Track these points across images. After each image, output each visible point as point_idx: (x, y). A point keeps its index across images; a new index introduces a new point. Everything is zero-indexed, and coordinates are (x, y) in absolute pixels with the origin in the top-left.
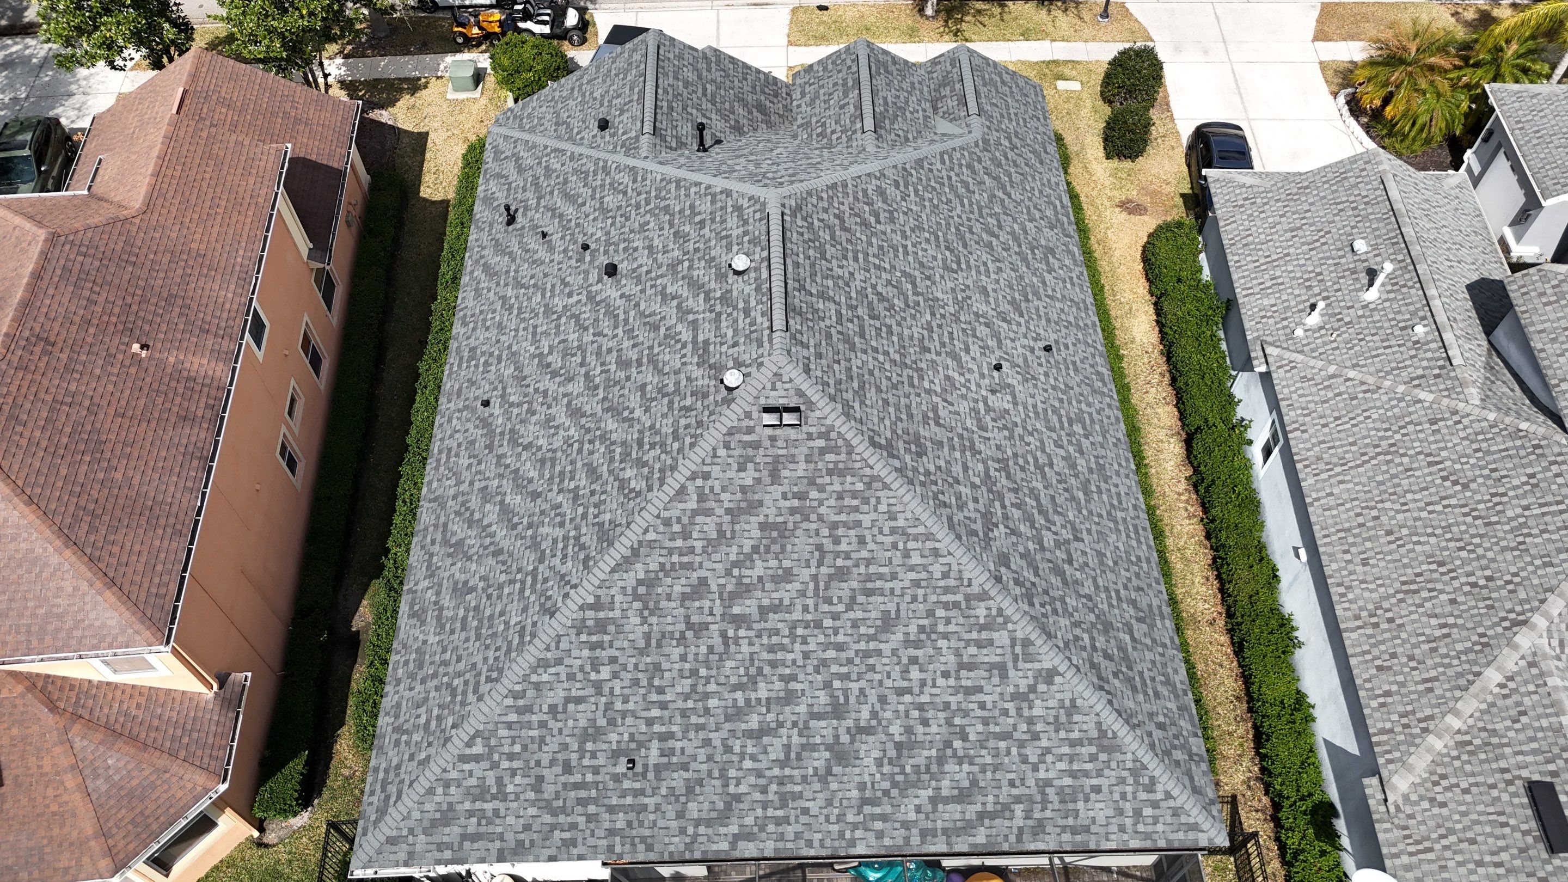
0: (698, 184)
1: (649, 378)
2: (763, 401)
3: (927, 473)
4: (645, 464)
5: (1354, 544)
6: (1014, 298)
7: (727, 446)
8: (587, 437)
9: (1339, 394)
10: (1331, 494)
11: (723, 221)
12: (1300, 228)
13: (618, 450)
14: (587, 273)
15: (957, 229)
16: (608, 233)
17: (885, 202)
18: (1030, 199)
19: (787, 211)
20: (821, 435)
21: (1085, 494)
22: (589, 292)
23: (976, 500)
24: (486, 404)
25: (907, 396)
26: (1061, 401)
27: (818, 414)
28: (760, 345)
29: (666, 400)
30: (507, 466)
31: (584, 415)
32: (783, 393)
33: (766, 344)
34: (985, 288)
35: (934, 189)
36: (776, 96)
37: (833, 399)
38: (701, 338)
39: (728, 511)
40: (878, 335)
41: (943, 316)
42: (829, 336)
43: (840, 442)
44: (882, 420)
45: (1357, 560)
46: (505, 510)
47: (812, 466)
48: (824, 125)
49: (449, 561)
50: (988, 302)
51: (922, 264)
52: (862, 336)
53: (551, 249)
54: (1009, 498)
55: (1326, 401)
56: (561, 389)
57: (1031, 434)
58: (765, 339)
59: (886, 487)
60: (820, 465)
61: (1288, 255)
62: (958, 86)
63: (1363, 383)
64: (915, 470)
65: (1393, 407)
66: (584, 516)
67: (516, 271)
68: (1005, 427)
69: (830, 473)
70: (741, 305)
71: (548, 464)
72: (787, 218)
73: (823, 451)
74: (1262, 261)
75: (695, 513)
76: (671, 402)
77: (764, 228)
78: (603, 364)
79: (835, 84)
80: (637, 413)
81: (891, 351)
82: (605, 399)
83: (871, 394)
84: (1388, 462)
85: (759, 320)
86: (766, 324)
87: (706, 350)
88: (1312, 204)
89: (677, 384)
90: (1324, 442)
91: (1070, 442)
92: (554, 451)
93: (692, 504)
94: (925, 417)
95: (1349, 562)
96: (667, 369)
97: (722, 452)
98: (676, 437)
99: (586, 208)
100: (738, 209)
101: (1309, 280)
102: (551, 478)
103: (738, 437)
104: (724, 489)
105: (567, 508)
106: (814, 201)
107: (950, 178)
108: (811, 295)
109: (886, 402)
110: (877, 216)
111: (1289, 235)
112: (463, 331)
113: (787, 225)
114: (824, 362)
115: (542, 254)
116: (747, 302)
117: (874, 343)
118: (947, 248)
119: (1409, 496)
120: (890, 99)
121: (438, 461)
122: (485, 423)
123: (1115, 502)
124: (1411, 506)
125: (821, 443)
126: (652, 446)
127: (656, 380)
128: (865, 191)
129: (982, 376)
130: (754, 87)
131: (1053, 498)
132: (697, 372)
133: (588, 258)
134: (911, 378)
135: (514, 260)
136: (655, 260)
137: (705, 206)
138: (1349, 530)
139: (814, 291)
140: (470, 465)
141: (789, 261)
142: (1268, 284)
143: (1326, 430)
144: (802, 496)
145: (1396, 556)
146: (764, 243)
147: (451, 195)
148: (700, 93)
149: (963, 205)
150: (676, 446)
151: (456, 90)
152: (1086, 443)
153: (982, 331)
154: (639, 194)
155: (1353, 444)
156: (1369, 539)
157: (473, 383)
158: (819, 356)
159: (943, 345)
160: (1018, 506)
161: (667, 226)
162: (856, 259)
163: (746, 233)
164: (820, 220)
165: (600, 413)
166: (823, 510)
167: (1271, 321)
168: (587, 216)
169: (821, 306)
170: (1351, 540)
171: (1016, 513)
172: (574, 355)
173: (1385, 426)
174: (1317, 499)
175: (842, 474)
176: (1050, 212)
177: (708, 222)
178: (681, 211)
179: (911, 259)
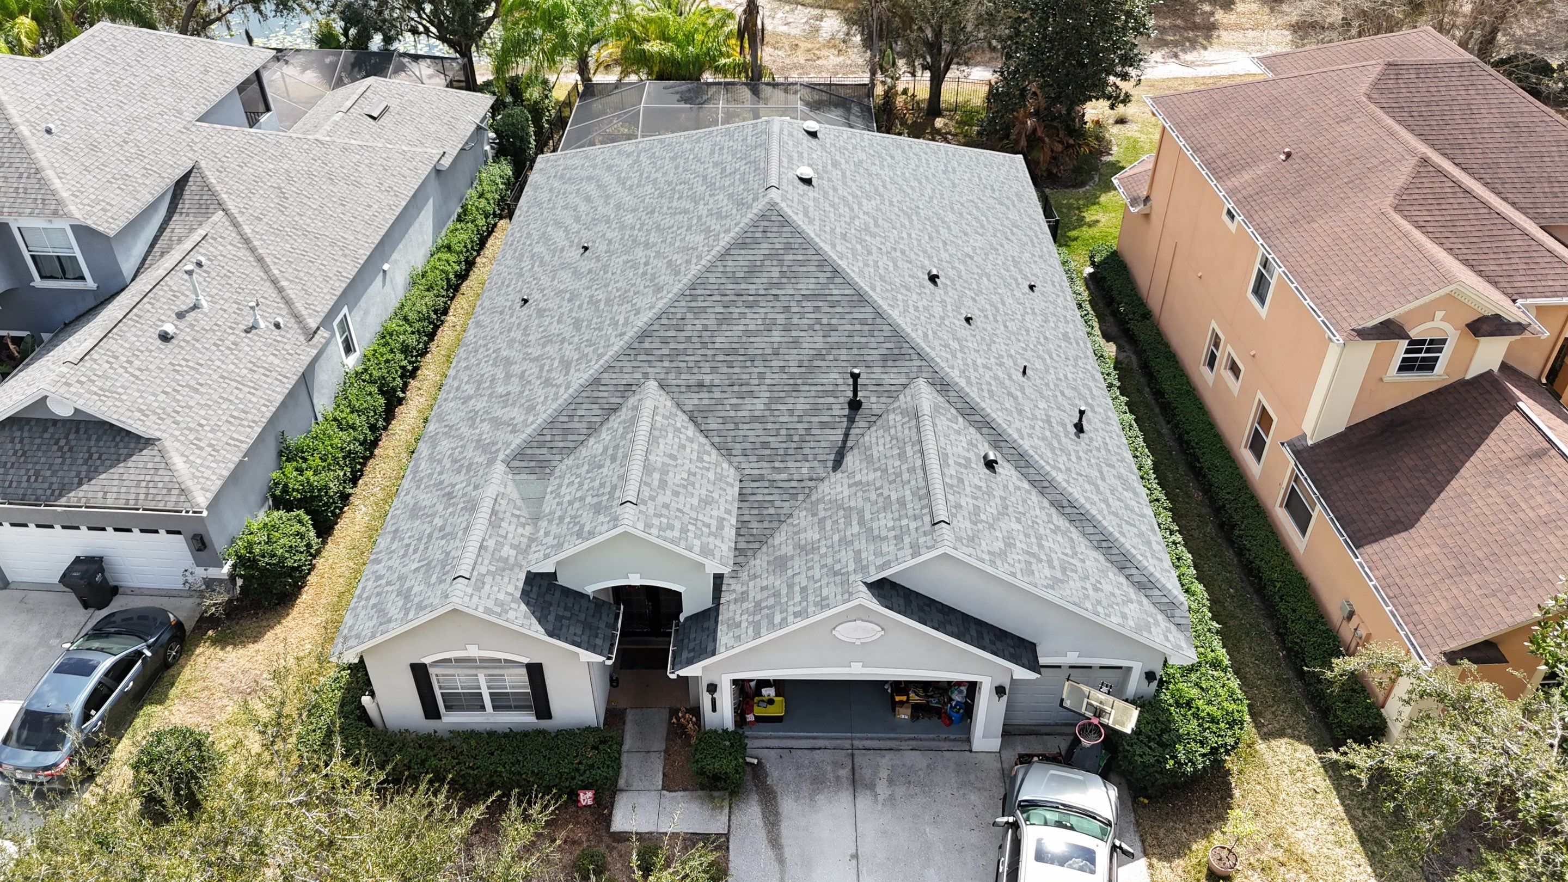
138: (364, 221)
142: (261, 371)
143: (325, 263)
167: (287, 347)
170: (367, 218)
173: (287, 238)
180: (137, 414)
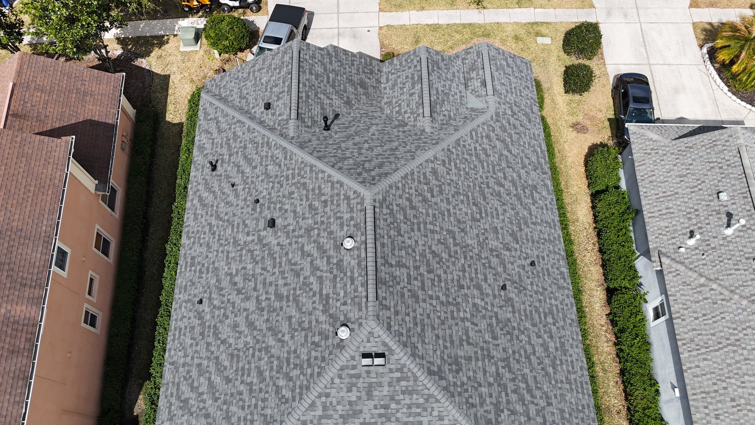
0: (323, 172)
1: (294, 313)
2: (362, 349)
3: (463, 384)
4: (291, 379)
5: (711, 403)
6: (513, 231)
7: (340, 377)
8: (258, 346)
9: (706, 299)
10: (698, 366)
11: (338, 205)
12: (685, 176)
13: (275, 363)
14: (257, 220)
15: (480, 187)
16: (270, 194)
17: (437, 179)
18: (523, 151)
19: (377, 205)
20: (398, 370)
21: (554, 368)
22: (259, 235)
23: (491, 396)
24: (201, 302)
25: (450, 328)
26: (540, 301)
27: (396, 357)
28: (360, 310)
29: (303, 333)
30: (212, 353)
31: (255, 329)
32: (373, 344)
33: (364, 309)
34: (496, 228)
35: (466, 160)
36: (371, 73)
37: (405, 345)
38: (324, 292)
39: (341, 416)
40: (433, 284)
41: (471, 258)
42: (403, 295)
43: (409, 374)
44: (435, 351)
45: (712, 414)
46: (211, 385)
47: (392, 389)
48: (400, 105)
49: (180, 413)
50: (498, 238)
51: (459, 221)
52: (423, 289)
53: (237, 196)
54: (511, 386)
55: (698, 302)
56: (243, 305)
57: (523, 333)
58: (363, 305)
59: (437, 401)
60: (397, 388)
61: (677, 193)
62: (481, 72)
63: (721, 294)
64: (455, 384)
65: (739, 314)
66: (256, 406)
67: (217, 207)
68: (508, 333)
69: (403, 393)
70: (349, 274)
71: (235, 359)
72: (377, 210)
73: (399, 380)
74: (661, 195)
75: (321, 417)
76: (306, 336)
77: (363, 218)
78: (267, 293)
79: (407, 77)
80: (287, 338)
81: (441, 295)
82: (268, 320)
83: (429, 334)
84: (734, 352)
85: (360, 289)
86: (364, 294)
87: (327, 302)
88: (694, 160)
89: (310, 322)
90: (695, 330)
91: (545, 331)
92: (239, 350)
93: (319, 412)
94: (461, 340)
95: (707, 415)
96: (304, 310)
97: (337, 381)
98: (309, 365)
99: (257, 171)
100: (347, 198)
101: (689, 213)
102: (237, 370)
103: (346, 371)
104: (338, 403)
105: (246, 396)
106: (394, 192)
107: (476, 148)
108: (391, 266)
109: (437, 337)
110: (431, 191)
111: (678, 179)
112: (187, 242)
113: (377, 216)
114: (400, 317)
115: (231, 198)
116: (352, 272)
117: (430, 293)
118: (474, 204)
119: (746, 378)
120: (440, 89)
121: (174, 335)
122: (200, 316)
123: (570, 369)
124: (747, 384)
125: (398, 375)
126: (296, 366)
127: (297, 316)
128: (424, 174)
129: (495, 296)
130: (358, 70)
131: (535, 377)
132: (322, 318)
133: (258, 210)
134: (452, 312)
135: (216, 198)
136: (298, 222)
137: (327, 189)
138: (708, 393)
139: (394, 263)
140: (191, 345)
141: (378, 244)
142: (664, 212)
143: (697, 322)
144: (386, 407)
145: (736, 417)
146: (363, 230)
147: (184, 120)
148: (325, 82)
149: (483, 168)
150: (309, 371)
151: (185, 45)
152: (554, 329)
153: (494, 261)
154: (288, 169)
155: (713, 335)
156: (720, 402)
157: (193, 284)
158: (397, 313)
159: (471, 280)
160: (515, 391)
161: (305, 199)
162: (419, 229)
163: (352, 218)
164: (398, 205)
165: (265, 331)
166: (399, 415)
167: (665, 238)
168: (258, 177)
169: (398, 273)
170: (709, 400)
171: (514, 397)
172: (250, 281)
173: (734, 326)
174: (690, 368)
175: (411, 393)
176: (534, 159)
177: (329, 203)
178: (313, 190)
179: (452, 219)
180: (690, 145)
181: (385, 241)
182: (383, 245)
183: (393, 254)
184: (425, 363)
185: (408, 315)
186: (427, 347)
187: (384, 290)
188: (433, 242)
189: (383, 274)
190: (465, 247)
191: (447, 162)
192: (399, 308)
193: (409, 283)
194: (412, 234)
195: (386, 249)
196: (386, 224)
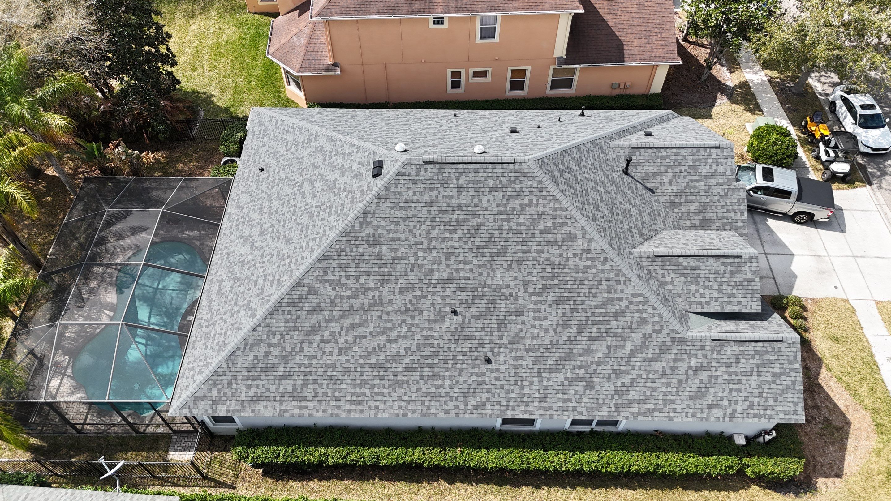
3: (357, 246)
6: (523, 338)
15: (569, 299)
18: (639, 376)
19: (517, 167)
21: (375, 366)
23: (348, 278)
26: (446, 362)
34: (522, 314)
35: (600, 283)
37: (387, 189)
40: (446, 224)
41: (481, 274)
42: (431, 189)
44: (384, 219)
50: (509, 314)
51: (519, 263)
52: (441, 212)
54: (356, 303)
57: (409, 329)
64: (357, 238)
68: (408, 309)
72: (511, 166)
81: (437, 231)
83: (399, 215)
91: (413, 361)
94: (396, 250)
106: (536, 186)
107: (620, 299)
108: (458, 180)
109: (397, 224)
110: (547, 231)
113: (505, 166)
114: (411, 185)
117: (437, 219)
118: (545, 287)
128: (565, 224)
129: (443, 298)
131: (365, 337)
134: (421, 243)
139: (461, 182)
141: (477, 166)
149: (597, 307)
152: (416, 375)
153: (482, 305)
158: (414, 182)
159: (457, 271)
160: (351, 308)
162: (500, 213)
164: (522, 190)
169: (451, 186)
171: (346, 305)
179: (520, 254)
181: (481, 174)
182: (476, 171)
183: (469, 182)
184: (374, 208)
185: (414, 194)
186: (387, 212)
187: (434, 170)
188: (489, 228)
189: (448, 170)
190: (491, 267)
191: (589, 255)
192: (419, 185)
193: (444, 197)
194: (494, 205)
195: (473, 174)
196: (499, 175)
